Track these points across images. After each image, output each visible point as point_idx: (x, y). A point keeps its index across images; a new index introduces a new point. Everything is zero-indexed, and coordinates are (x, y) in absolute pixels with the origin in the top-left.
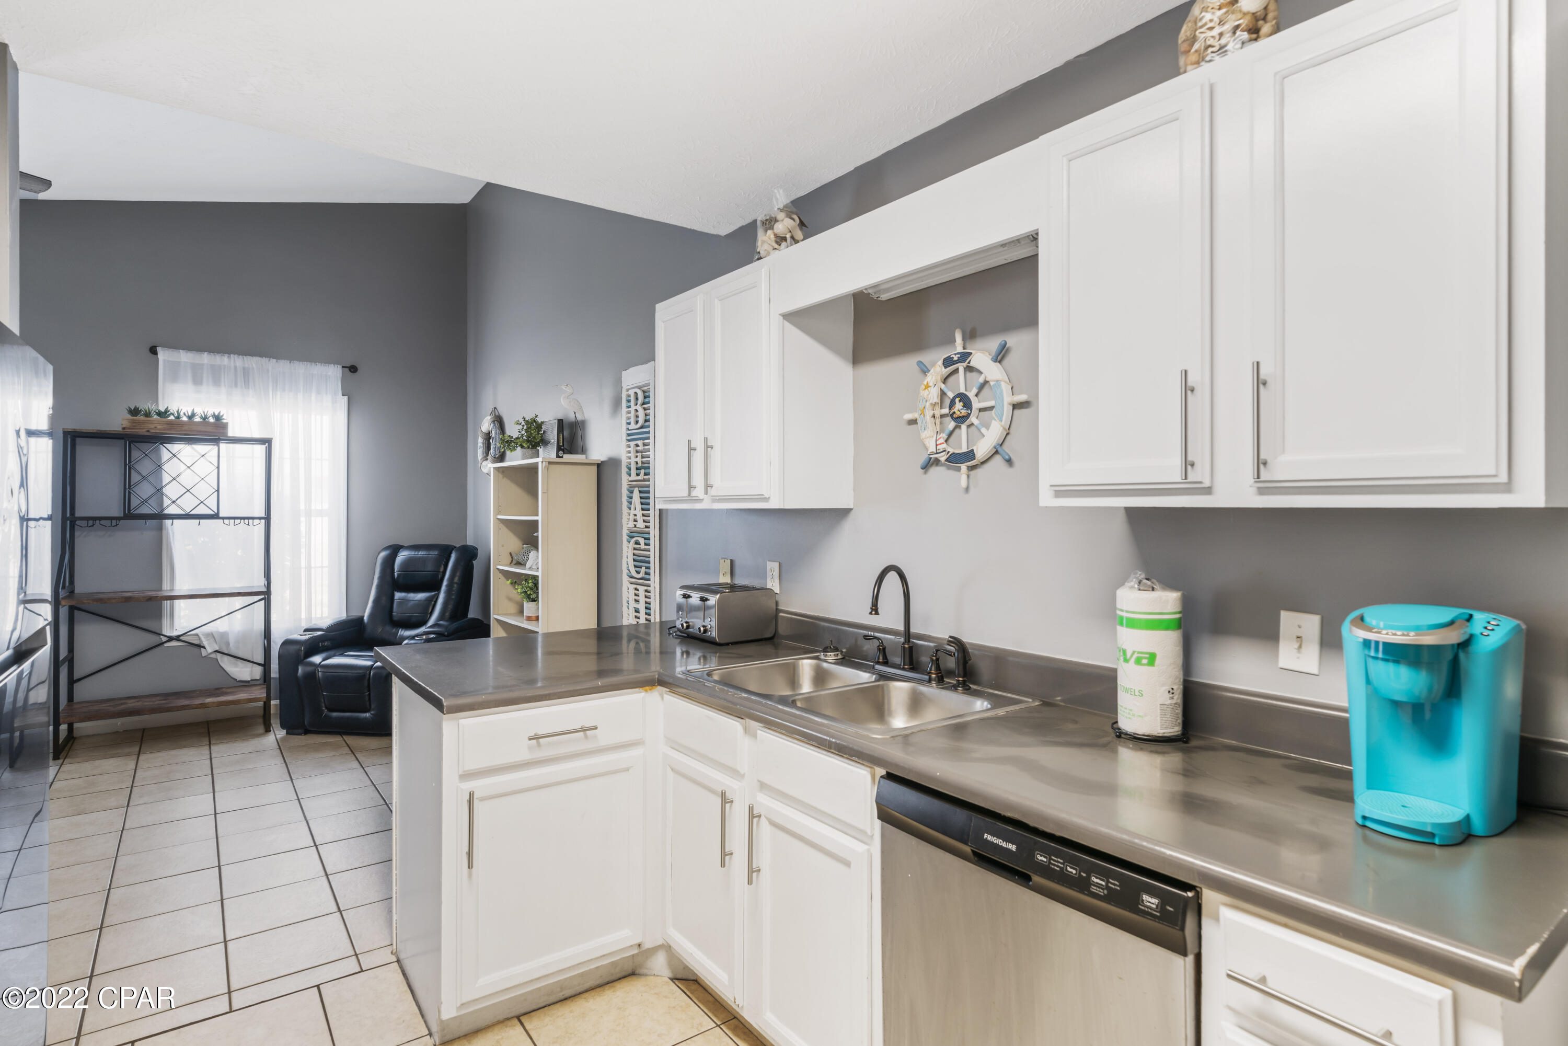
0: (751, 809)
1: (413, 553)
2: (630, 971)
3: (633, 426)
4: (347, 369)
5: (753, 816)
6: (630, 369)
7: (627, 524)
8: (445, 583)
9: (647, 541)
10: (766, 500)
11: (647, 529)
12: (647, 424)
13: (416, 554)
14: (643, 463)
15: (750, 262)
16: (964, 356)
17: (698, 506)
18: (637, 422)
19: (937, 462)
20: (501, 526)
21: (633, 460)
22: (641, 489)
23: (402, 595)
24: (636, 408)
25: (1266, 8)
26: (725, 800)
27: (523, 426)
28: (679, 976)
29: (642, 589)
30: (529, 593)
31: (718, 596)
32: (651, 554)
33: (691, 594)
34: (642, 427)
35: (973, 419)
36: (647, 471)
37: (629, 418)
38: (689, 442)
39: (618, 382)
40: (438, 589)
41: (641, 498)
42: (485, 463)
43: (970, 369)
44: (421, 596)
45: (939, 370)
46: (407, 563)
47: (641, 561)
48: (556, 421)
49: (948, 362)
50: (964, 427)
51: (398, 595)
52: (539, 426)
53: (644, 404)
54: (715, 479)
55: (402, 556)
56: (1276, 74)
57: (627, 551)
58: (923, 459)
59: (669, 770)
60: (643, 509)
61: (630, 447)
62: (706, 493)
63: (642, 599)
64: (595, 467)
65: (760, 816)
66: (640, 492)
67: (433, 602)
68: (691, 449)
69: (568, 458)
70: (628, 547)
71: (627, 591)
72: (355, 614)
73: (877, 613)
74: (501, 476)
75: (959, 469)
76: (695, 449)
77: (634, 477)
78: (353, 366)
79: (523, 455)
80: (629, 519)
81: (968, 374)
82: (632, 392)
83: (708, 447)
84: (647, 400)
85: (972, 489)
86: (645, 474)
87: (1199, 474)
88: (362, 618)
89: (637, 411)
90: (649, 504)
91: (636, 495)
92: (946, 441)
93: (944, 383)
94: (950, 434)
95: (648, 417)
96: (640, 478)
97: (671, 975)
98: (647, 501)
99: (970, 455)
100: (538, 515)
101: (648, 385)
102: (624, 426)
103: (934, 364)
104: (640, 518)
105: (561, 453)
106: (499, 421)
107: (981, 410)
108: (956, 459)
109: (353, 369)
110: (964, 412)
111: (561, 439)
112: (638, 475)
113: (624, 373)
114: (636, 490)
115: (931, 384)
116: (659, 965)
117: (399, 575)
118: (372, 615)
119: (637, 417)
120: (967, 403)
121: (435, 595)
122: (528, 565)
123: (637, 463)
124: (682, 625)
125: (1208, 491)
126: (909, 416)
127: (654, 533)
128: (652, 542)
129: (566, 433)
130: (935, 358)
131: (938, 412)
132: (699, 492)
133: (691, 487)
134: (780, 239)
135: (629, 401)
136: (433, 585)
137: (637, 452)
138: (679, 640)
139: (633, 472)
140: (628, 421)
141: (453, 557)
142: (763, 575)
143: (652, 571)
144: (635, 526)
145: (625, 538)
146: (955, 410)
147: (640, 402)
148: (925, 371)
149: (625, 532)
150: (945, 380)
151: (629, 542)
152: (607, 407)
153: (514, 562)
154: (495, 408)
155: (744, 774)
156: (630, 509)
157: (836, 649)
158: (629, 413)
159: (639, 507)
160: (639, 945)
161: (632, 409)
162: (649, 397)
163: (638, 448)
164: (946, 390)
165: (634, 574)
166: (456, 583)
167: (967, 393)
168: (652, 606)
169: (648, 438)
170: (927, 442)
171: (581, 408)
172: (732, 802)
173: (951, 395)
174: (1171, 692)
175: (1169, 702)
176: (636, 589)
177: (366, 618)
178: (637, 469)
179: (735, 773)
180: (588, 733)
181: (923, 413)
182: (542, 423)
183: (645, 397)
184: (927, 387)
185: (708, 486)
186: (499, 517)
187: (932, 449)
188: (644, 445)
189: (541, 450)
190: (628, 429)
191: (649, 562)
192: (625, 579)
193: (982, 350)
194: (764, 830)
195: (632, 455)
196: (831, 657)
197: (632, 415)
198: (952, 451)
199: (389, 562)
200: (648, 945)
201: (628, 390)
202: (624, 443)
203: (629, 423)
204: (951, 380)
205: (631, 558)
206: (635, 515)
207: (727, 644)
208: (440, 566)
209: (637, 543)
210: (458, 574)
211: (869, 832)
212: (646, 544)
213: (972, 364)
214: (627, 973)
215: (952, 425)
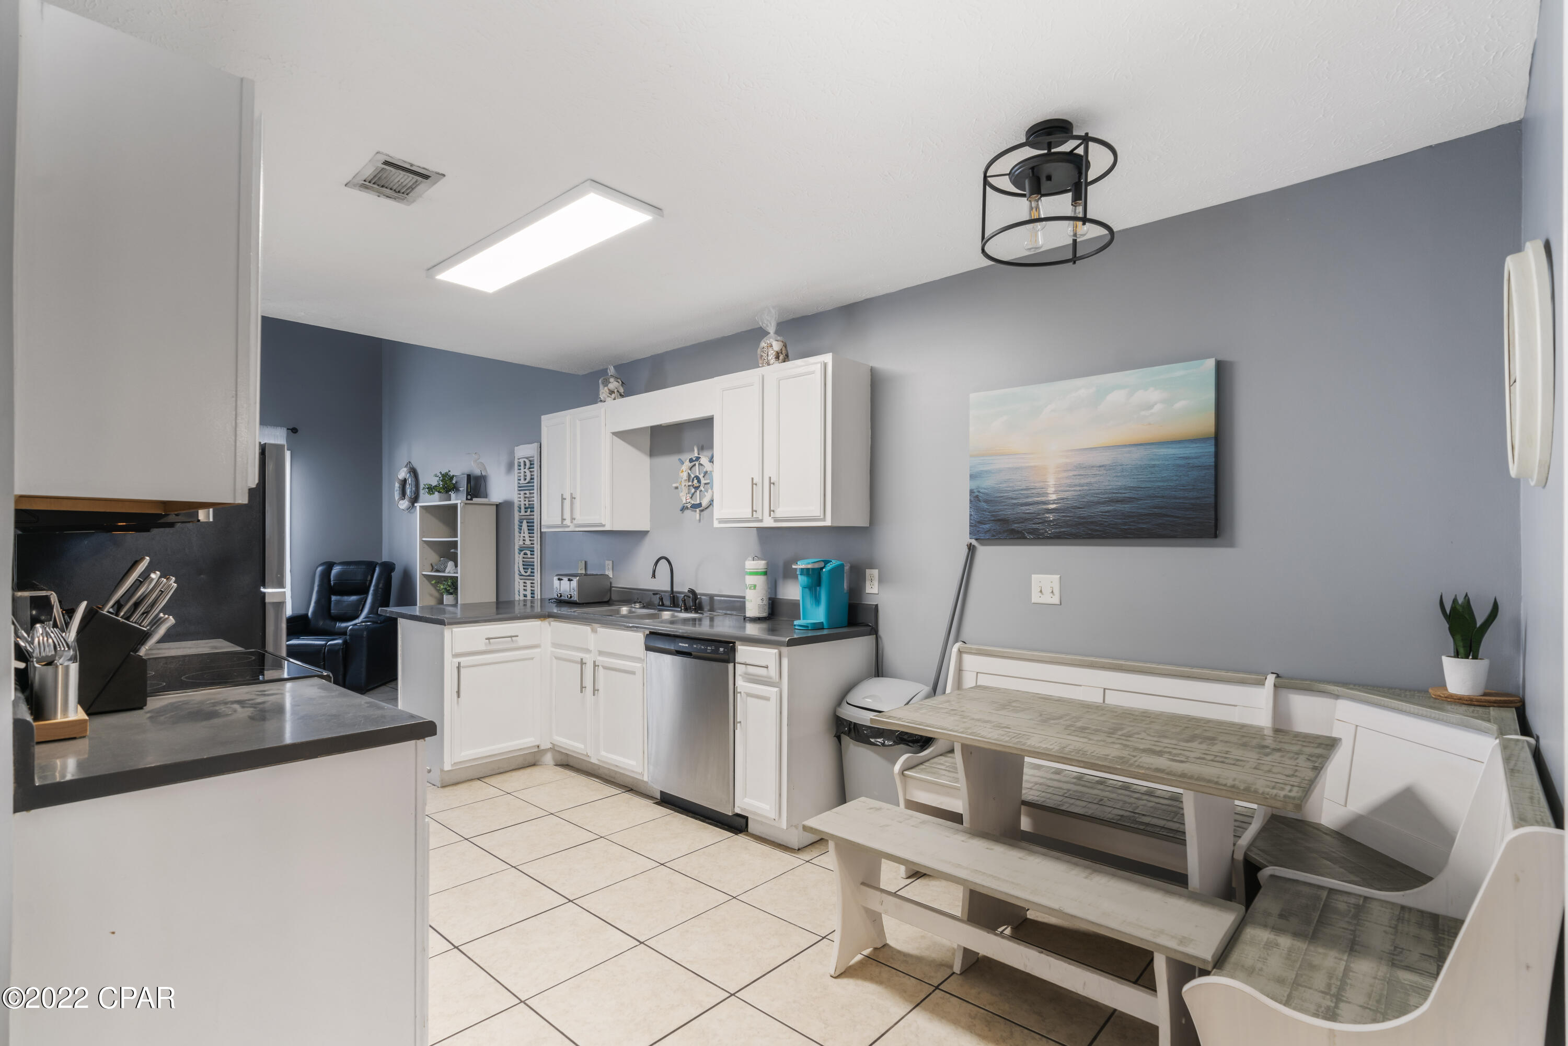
0: (594, 662)
1: (345, 567)
2: (533, 764)
3: (522, 481)
4: (290, 431)
5: (595, 666)
6: (521, 446)
7: (518, 543)
8: (372, 588)
9: (532, 553)
10: (604, 526)
11: (532, 545)
12: (532, 481)
13: (348, 567)
14: (529, 505)
15: (596, 403)
16: (698, 459)
17: (567, 529)
18: (525, 479)
19: (687, 508)
20: (425, 546)
21: (522, 503)
22: (528, 521)
23: (338, 598)
24: (525, 470)
25: (781, 350)
26: (582, 663)
27: (440, 478)
28: (558, 764)
29: (528, 582)
30: (448, 589)
31: (578, 578)
32: (535, 560)
33: (563, 578)
34: (528, 483)
35: (702, 488)
36: (532, 509)
37: (520, 476)
38: (562, 495)
39: (512, 453)
40: (366, 592)
41: (528, 526)
42: (401, 502)
43: (700, 464)
44: (353, 598)
45: (687, 464)
46: (340, 575)
47: (528, 565)
48: (466, 476)
49: (691, 460)
50: (698, 491)
51: (334, 598)
52: (452, 478)
53: (530, 468)
54: (577, 516)
55: (336, 570)
56: (777, 379)
57: (518, 559)
58: (681, 506)
59: (554, 658)
60: (529, 533)
61: (520, 495)
62: (572, 522)
63: (529, 588)
64: (495, 507)
65: (598, 666)
66: (527, 522)
67: (363, 603)
68: (563, 499)
69: (475, 500)
70: (519, 557)
71: (518, 584)
72: (302, 612)
73: (655, 578)
74: (424, 511)
75: (696, 511)
76: (565, 499)
77: (523, 513)
78: (295, 428)
79: (440, 497)
80: (519, 540)
81: (700, 467)
82: (522, 461)
83: (573, 498)
84: (532, 466)
85: (701, 520)
86: (531, 512)
87: (758, 515)
88: (307, 615)
89: (525, 472)
90: (533, 530)
91: (525, 524)
92: (691, 498)
93: (690, 470)
94: (693, 495)
95: (533, 477)
96: (528, 513)
97: (555, 764)
98: (532, 528)
99: (700, 505)
100: (457, 537)
101: (533, 457)
102: (516, 482)
103: (686, 461)
104: (527, 539)
105: (469, 497)
106: (414, 472)
107: (705, 484)
108: (695, 506)
109: (294, 430)
110: (698, 485)
111: (469, 488)
112: (526, 512)
113: (516, 448)
114: (525, 522)
115: (684, 471)
116: (548, 758)
117: (334, 584)
118: (314, 612)
119: (525, 476)
120: (699, 481)
121: (364, 598)
122: (447, 570)
123: (525, 505)
124: (558, 595)
125: (761, 521)
126: (675, 485)
127: (537, 547)
128: (535, 553)
129: (472, 483)
130: (686, 457)
131: (687, 484)
132: (568, 522)
133: (563, 519)
134: (611, 392)
135: (520, 466)
136: (362, 590)
137: (525, 498)
138: (555, 605)
139: (523, 510)
140: (519, 478)
141: (377, 570)
142: (604, 567)
143: (535, 571)
144: (524, 544)
145: (517, 551)
146: (694, 483)
147: (527, 467)
148: (682, 463)
149: (517, 547)
150: (691, 469)
151: (520, 554)
152: (503, 468)
153: (434, 570)
154: (410, 462)
155: (591, 651)
156: (520, 533)
157: (640, 602)
158: (520, 473)
159: (526, 532)
160: (538, 747)
161: (522, 471)
162: (533, 464)
163: (526, 495)
164: (691, 474)
165: (523, 573)
166: (380, 588)
167: (699, 476)
168: (536, 592)
169: (533, 490)
170: (682, 498)
171: (485, 469)
172: (586, 663)
173: (693, 476)
174: (762, 600)
175: (761, 604)
176: (524, 583)
177: (310, 614)
178: (525, 508)
179: (588, 651)
180: (513, 638)
181: (681, 484)
182: (453, 476)
183: (531, 464)
184: (682, 471)
185: (573, 519)
186: (424, 539)
187: (684, 502)
188: (530, 493)
189: (453, 495)
190: (519, 483)
191: (533, 566)
192: (517, 576)
193: (705, 456)
194: (601, 672)
195: (522, 499)
196: (638, 605)
197: (522, 475)
198: (693, 502)
199: (326, 574)
200: (542, 747)
201: (519, 459)
202: (516, 492)
203: (520, 480)
204: (693, 468)
205: (521, 563)
206: (524, 537)
207: (583, 604)
208: (367, 577)
209: (525, 554)
210: (382, 582)
211: (643, 658)
212: (531, 555)
213: (701, 462)
214: (531, 764)
215: (693, 490)
